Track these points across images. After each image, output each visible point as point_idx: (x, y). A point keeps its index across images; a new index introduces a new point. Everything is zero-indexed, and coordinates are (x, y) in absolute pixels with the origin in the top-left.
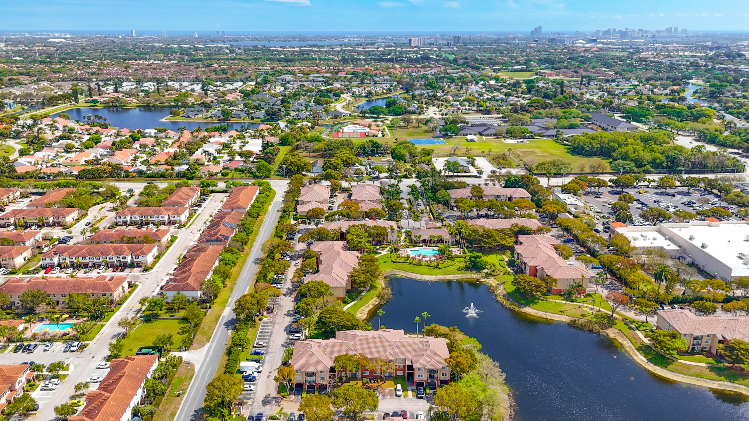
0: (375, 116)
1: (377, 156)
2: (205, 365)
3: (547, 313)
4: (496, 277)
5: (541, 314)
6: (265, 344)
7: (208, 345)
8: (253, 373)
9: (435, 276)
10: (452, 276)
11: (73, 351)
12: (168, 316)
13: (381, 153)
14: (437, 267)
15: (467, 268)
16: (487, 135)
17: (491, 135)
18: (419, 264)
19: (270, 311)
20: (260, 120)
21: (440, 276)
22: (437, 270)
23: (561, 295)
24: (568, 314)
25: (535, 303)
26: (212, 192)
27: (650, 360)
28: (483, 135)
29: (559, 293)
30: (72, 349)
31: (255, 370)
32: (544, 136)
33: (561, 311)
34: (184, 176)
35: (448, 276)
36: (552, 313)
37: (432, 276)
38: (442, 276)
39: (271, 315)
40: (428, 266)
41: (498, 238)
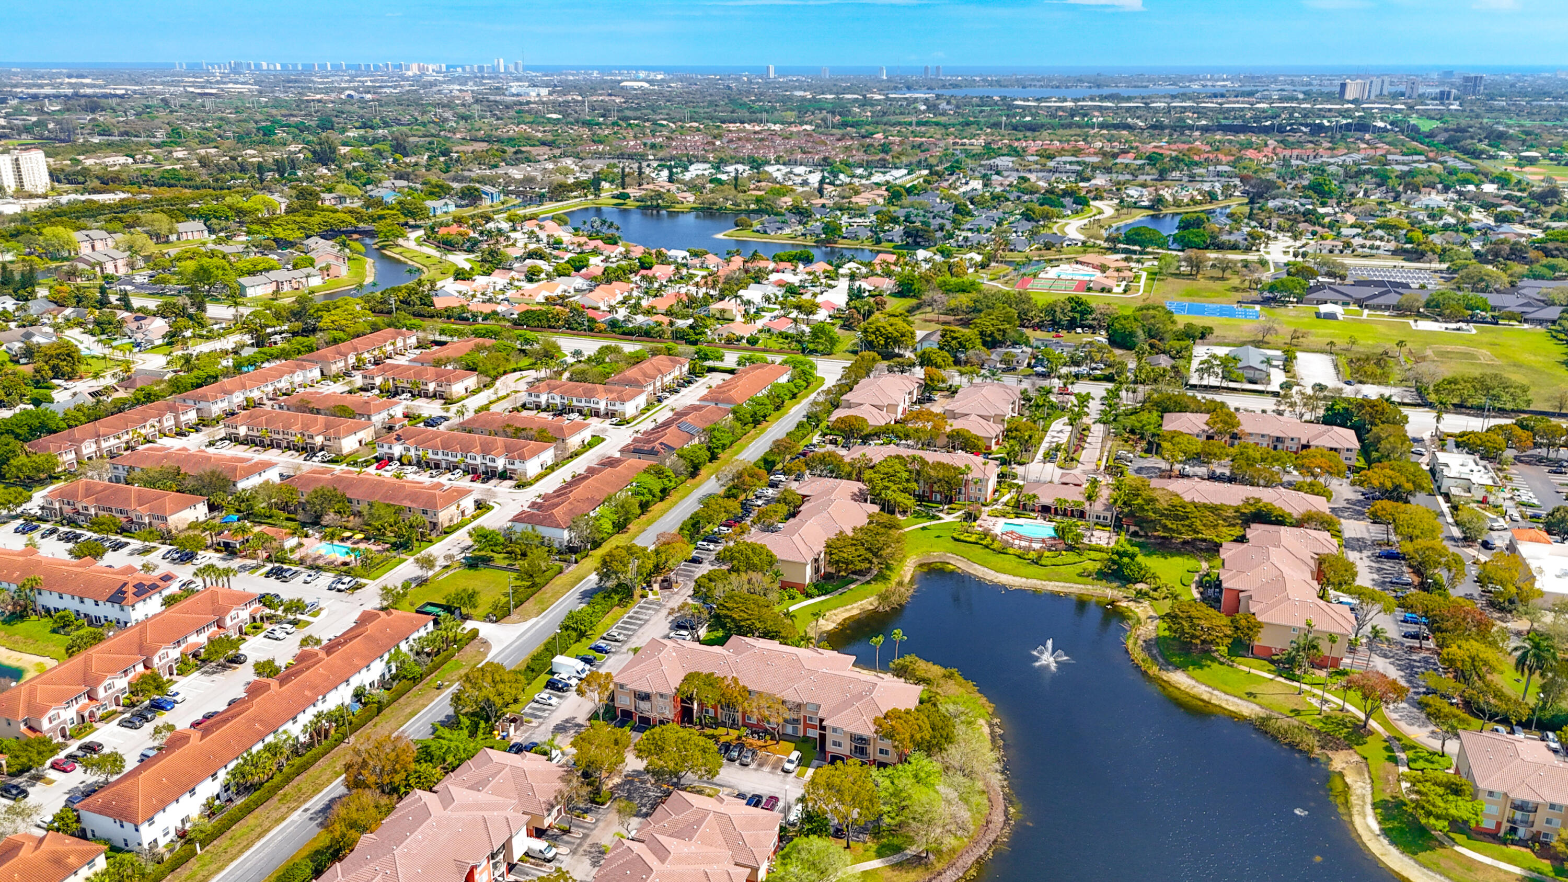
0: (1137, 248)
1: (1079, 330)
2: (507, 651)
3: (1216, 692)
4: (1154, 602)
5: (1203, 691)
6: (621, 637)
7: (534, 620)
8: (569, 678)
9: (1024, 580)
10: (1062, 584)
11: (339, 591)
12: (504, 563)
13: (1090, 327)
14: (1037, 563)
15: (1102, 575)
16: (1378, 307)
17: (1387, 308)
18: (1002, 552)
19: (666, 584)
20: (892, 244)
21: (1035, 581)
22: (1034, 569)
23: (1272, 662)
24: (1263, 702)
25: (1201, 667)
26: (711, 370)
27: (1386, 832)
28: (1367, 307)
29: (1267, 656)
30: (340, 586)
31: (575, 674)
32: (1526, 321)
33: (1250, 694)
34: (682, 338)
35: (1052, 583)
36: (1226, 693)
37: (1017, 579)
38: (1039, 582)
39: (667, 592)
40: (1019, 557)
41: (1198, 523)
